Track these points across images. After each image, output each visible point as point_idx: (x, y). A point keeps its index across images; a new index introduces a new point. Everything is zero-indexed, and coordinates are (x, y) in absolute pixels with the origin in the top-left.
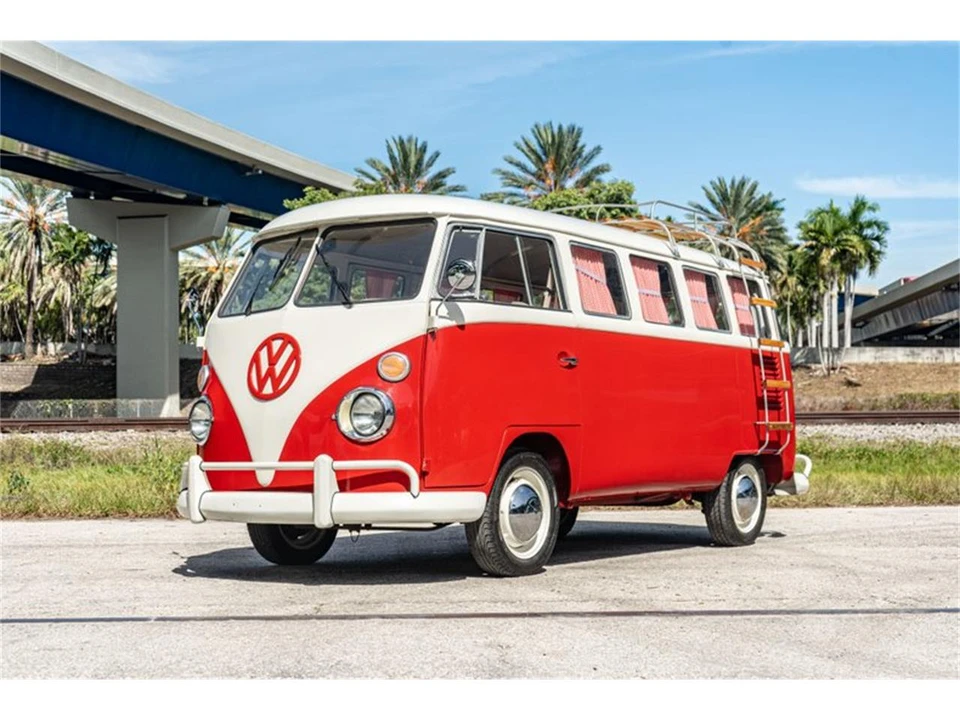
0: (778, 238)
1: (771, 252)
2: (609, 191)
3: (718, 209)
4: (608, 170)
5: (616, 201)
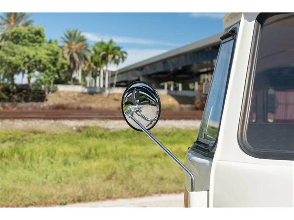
0: (87, 50)
1: (85, 54)
2: (36, 28)
3: (68, 39)
4: (34, 22)
5: (38, 33)
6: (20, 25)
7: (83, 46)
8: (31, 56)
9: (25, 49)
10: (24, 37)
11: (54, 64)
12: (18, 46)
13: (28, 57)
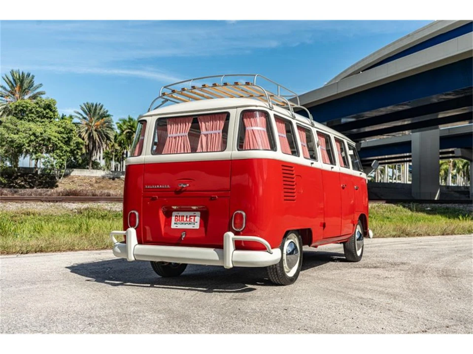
0: (110, 128)
1: (107, 133)
2: (45, 102)
3: (87, 115)
4: (44, 94)
5: (48, 107)
6: (26, 97)
7: (105, 123)
8: (39, 134)
9: (32, 125)
10: (31, 112)
11: (67, 142)
12: (23, 122)
13: (34, 134)
